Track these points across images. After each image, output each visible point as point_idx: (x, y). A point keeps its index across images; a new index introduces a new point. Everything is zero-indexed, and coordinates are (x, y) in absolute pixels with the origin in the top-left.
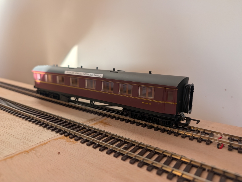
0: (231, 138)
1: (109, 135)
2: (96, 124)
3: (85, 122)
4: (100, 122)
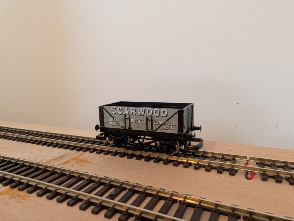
0: (260, 163)
1: (87, 178)
2: (67, 162)
3: (49, 162)
4: (73, 159)
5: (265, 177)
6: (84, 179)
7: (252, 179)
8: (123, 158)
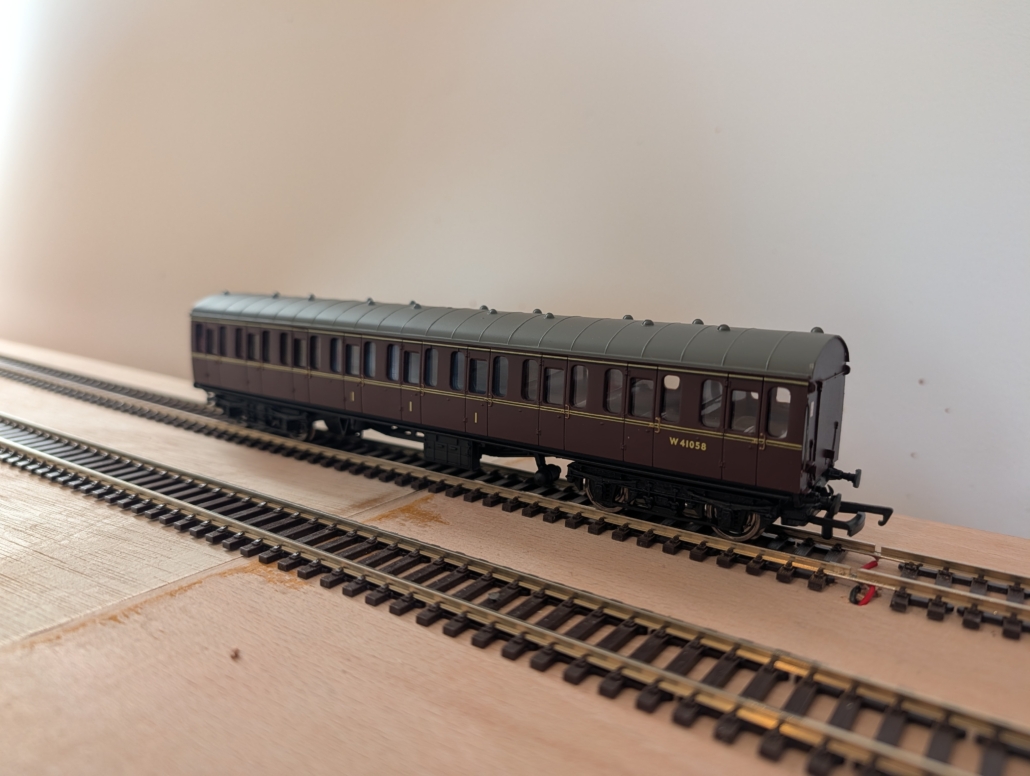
0: (909, 566)
1: (436, 558)
2: (387, 516)
3: (343, 511)
4: (403, 510)
5: (899, 600)
6: (427, 560)
7: (866, 603)
8: (534, 519)
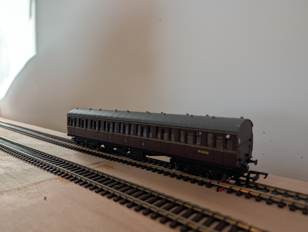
1: (106, 177)
2: (99, 167)
3: (89, 165)
4: (104, 165)
7: (221, 191)
